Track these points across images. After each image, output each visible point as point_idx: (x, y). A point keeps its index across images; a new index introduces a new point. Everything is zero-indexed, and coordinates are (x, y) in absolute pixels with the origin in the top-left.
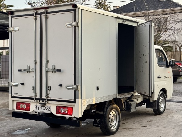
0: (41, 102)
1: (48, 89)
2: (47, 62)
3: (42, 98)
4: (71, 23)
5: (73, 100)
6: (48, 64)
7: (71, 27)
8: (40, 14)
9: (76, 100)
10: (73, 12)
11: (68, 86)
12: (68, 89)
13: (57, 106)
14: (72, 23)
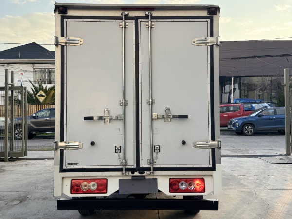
0: (137, 174)
1: (155, 149)
2: (152, 103)
3: (141, 166)
4: (204, 38)
5: (211, 166)
6: (154, 105)
7: (204, 45)
8: (136, 19)
9: (216, 165)
10: (209, 21)
11: (197, 143)
12: (198, 147)
13: (170, 179)
14: (206, 39)
